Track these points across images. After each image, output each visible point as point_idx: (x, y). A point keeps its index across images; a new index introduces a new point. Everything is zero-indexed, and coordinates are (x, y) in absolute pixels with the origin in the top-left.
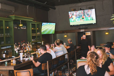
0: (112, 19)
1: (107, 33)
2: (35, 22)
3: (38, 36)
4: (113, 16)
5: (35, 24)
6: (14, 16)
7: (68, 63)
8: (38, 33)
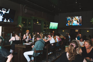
0: (91, 21)
1: (88, 31)
2: (46, 21)
3: (48, 30)
4: (92, 19)
5: (46, 23)
6: (34, 17)
7: (62, 47)
8: (47, 28)
